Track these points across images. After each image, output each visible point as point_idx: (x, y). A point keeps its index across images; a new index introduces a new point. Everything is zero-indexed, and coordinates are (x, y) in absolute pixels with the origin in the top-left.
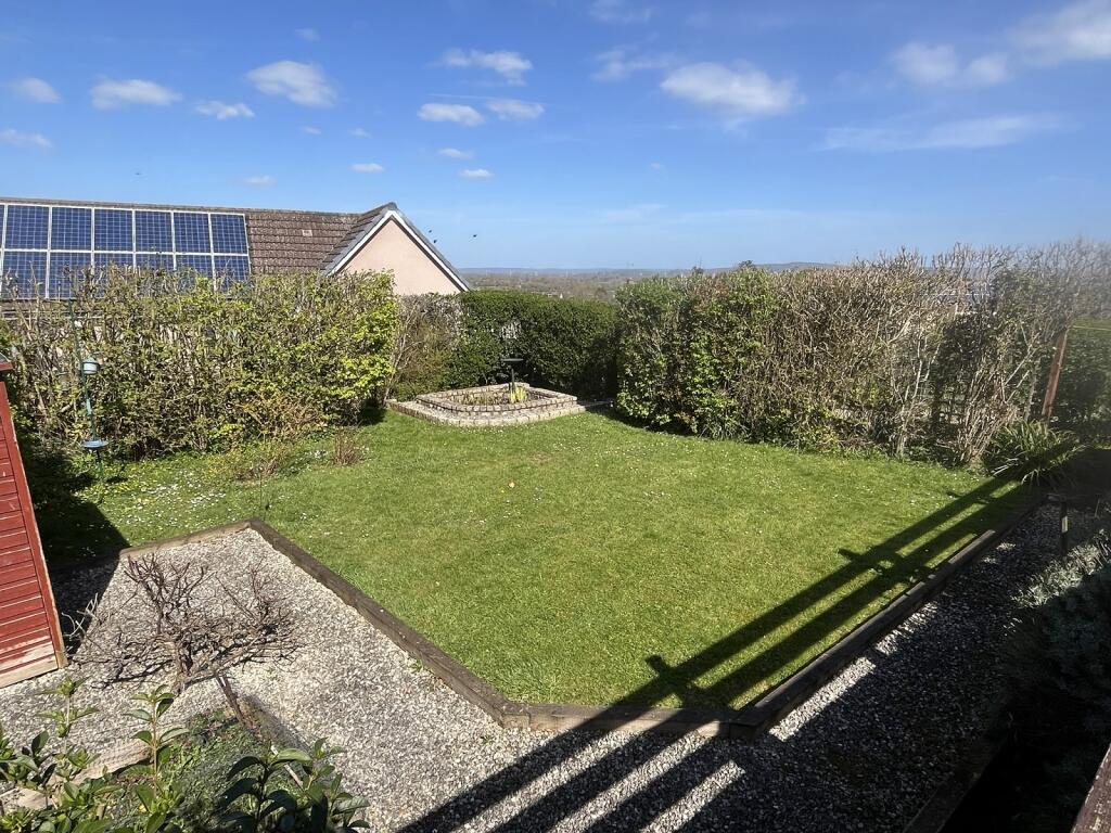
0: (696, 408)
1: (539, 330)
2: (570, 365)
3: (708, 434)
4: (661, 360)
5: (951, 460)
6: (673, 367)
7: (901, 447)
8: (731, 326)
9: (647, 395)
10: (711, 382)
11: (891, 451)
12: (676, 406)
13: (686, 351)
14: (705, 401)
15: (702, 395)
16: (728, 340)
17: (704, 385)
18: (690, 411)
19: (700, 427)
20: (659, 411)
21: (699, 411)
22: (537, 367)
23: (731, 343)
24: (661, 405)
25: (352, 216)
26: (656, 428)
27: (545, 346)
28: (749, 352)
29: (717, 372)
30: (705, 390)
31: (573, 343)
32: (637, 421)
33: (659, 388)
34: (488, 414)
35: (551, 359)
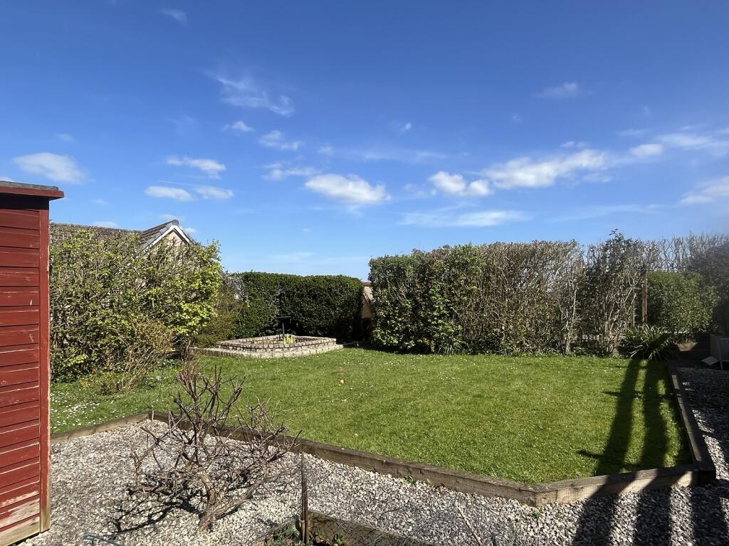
0: (434, 334)
1: (301, 296)
2: (326, 319)
3: (442, 352)
4: (408, 304)
5: (600, 352)
6: (416, 307)
7: (568, 348)
8: (456, 276)
9: (396, 329)
10: (444, 315)
11: (563, 351)
12: (419, 334)
13: (426, 295)
14: (441, 328)
15: (437, 325)
16: (454, 286)
17: (439, 317)
18: (430, 337)
19: (436, 347)
20: (407, 338)
21: (436, 335)
22: (299, 323)
23: (456, 288)
24: (407, 334)
25: (135, 232)
26: (404, 351)
27: (307, 307)
28: (469, 293)
29: (447, 308)
30: (440, 321)
31: (328, 303)
32: (390, 349)
33: (405, 324)
34: (280, 350)
35: (311, 316)
